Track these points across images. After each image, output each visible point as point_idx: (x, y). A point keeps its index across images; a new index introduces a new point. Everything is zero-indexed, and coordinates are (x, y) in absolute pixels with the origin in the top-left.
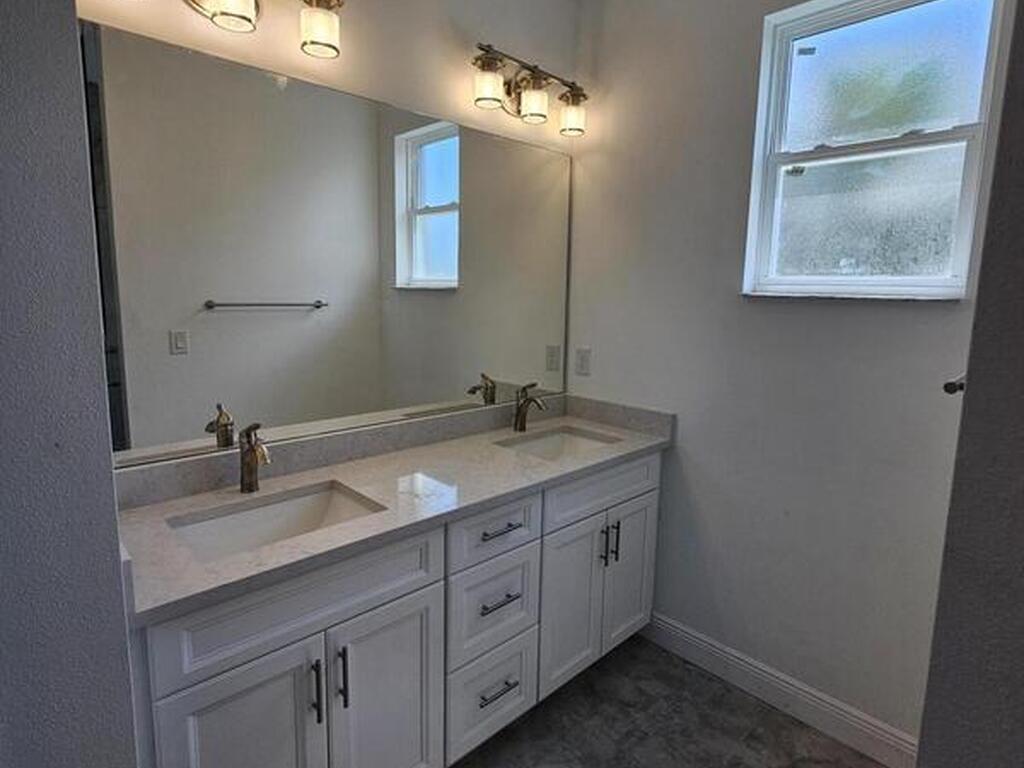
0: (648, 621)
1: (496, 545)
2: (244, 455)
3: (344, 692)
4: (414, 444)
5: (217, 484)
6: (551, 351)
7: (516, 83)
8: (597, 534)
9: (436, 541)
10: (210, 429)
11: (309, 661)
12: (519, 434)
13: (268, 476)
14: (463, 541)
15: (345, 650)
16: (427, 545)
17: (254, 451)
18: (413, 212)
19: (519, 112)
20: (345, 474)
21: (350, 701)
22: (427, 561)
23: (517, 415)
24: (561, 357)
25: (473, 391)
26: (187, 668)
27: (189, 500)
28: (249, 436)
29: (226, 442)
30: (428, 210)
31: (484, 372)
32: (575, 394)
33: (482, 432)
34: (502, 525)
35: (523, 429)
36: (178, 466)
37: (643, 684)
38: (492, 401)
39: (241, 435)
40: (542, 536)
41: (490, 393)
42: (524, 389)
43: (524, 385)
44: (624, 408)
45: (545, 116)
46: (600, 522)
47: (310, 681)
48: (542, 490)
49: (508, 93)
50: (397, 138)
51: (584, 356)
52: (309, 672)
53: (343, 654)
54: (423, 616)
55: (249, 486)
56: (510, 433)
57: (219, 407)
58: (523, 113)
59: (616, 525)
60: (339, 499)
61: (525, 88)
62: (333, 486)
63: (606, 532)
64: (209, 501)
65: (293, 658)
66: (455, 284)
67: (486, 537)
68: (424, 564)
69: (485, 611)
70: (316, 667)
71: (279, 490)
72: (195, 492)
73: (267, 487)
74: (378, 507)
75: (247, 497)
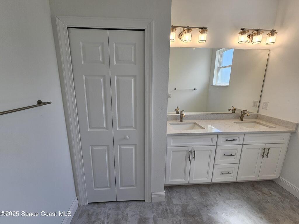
0: (278, 178)
1: (229, 143)
2: (181, 115)
3: (194, 158)
4: (213, 119)
5: (176, 119)
6: (255, 103)
7: (252, 34)
8: (261, 149)
9: (215, 137)
10: (175, 110)
11: (189, 150)
12: (240, 121)
13: (184, 120)
14: (221, 139)
15: (195, 151)
16: (213, 138)
17: (183, 115)
18: (219, 68)
19: (252, 42)
20: (198, 122)
21: (195, 160)
22: (213, 141)
23: (241, 117)
24: (258, 104)
25: (229, 110)
26: (172, 144)
27: (172, 121)
28: (182, 112)
29: (178, 113)
30: (223, 67)
31: (233, 106)
32: (261, 114)
33: (230, 119)
34: (232, 139)
35: (242, 120)
36: (171, 115)
37: (272, 192)
38: (234, 113)
39: (181, 112)
40: (243, 144)
41: (234, 111)
42: (244, 111)
43: (244, 110)
44: (278, 119)
45: (260, 42)
46: (263, 146)
47: (188, 153)
48: (244, 134)
49: (249, 38)
50: (217, 51)
51: (266, 105)
52: (188, 152)
53: (195, 152)
54: (211, 151)
55: (181, 121)
56: (238, 121)
57: (177, 107)
58: (253, 42)
59: (268, 149)
60: (196, 126)
61: (255, 35)
62: (195, 123)
63: (264, 149)
64: (175, 122)
65: (186, 149)
66: (228, 85)
67: (227, 140)
68: (212, 141)
69: (225, 155)
70: (190, 152)
71: (186, 122)
72: (173, 120)
73: (184, 121)
74: (203, 128)
75: (180, 122)
